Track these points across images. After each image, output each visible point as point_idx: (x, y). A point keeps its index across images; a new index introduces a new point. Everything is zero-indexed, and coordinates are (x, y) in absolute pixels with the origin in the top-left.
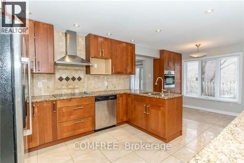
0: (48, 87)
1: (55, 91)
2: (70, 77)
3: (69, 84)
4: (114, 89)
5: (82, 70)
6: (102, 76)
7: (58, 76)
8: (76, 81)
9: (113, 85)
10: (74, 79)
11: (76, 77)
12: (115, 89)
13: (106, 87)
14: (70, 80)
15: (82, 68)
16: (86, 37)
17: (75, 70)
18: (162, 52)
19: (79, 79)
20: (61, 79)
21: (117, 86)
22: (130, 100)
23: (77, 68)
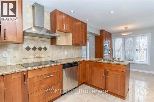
0: (14, 57)
1: (22, 60)
2: (37, 47)
3: (36, 54)
4: (71, 57)
5: (47, 41)
6: (63, 47)
7: (25, 46)
8: (43, 50)
9: (71, 54)
10: (40, 49)
11: (43, 47)
12: (73, 57)
13: (66, 56)
14: (37, 49)
15: (47, 40)
16: (51, 13)
17: (42, 41)
18: (102, 31)
19: (45, 49)
20: (28, 49)
21: (74, 55)
22: (88, 66)
23: (43, 39)
